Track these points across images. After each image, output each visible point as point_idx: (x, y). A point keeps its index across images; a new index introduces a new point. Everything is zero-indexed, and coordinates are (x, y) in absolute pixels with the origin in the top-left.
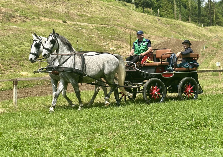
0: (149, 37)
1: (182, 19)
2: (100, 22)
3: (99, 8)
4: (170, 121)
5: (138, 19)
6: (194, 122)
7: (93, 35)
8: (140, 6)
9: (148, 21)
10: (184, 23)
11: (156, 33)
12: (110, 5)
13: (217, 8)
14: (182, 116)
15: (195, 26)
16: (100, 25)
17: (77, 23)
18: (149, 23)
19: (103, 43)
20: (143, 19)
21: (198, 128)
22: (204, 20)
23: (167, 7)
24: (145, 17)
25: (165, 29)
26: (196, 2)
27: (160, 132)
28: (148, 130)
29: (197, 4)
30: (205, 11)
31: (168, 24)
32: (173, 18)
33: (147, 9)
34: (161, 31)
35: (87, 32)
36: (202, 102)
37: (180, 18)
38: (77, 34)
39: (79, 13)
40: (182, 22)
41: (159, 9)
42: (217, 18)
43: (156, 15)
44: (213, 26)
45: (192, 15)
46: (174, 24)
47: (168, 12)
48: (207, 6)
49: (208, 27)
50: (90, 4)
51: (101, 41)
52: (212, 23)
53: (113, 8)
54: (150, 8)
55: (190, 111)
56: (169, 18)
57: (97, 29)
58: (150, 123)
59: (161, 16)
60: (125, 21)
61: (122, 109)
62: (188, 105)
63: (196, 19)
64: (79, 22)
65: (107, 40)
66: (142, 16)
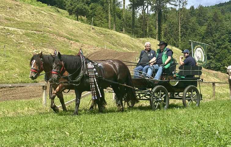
0: (82, 46)
1: (116, 29)
2: (30, 27)
3: (30, 13)
4: (99, 133)
5: (71, 27)
6: (124, 134)
7: (22, 41)
8: (74, 13)
9: (81, 29)
10: (118, 33)
11: (89, 42)
12: (41, 10)
13: (151, 20)
14: (112, 128)
15: (128, 37)
16: (30, 31)
17: (5, 27)
18: (83, 32)
19: (33, 50)
20: (77, 26)
21: (127, 140)
22: (137, 31)
23: (102, 16)
24: (79, 25)
25: (98, 38)
26: (131, 13)
27: (89, 144)
28: (76, 142)
29: (131, 15)
30: (138, 22)
31: (102, 33)
32: (107, 27)
33: (81, 17)
34: (95, 41)
35: (15, 38)
36: (132, 114)
37: (114, 28)
38: (5, 39)
39: (7, 16)
40: (116, 32)
41: (93, 18)
42: (150, 30)
43: (90, 24)
44: (146, 37)
45: (126, 26)
46: (108, 34)
47: (102, 22)
48: (141, 17)
49: (141, 39)
50: (20, 8)
51: (31, 48)
52: (146, 35)
53: (45, 13)
54: (84, 16)
55: (120, 122)
56: (103, 28)
57: (27, 35)
58: (80, 134)
59: (95, 25)
60: (57, 28)
61: (50, 121)
62: (118, 116)
63: (130, 30)
64: (7, 26)
65: (38, 48)
66: (76, 23)
